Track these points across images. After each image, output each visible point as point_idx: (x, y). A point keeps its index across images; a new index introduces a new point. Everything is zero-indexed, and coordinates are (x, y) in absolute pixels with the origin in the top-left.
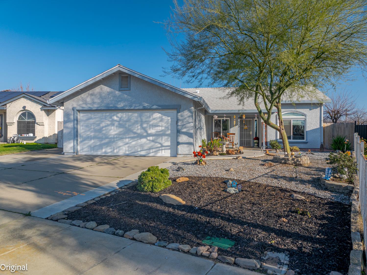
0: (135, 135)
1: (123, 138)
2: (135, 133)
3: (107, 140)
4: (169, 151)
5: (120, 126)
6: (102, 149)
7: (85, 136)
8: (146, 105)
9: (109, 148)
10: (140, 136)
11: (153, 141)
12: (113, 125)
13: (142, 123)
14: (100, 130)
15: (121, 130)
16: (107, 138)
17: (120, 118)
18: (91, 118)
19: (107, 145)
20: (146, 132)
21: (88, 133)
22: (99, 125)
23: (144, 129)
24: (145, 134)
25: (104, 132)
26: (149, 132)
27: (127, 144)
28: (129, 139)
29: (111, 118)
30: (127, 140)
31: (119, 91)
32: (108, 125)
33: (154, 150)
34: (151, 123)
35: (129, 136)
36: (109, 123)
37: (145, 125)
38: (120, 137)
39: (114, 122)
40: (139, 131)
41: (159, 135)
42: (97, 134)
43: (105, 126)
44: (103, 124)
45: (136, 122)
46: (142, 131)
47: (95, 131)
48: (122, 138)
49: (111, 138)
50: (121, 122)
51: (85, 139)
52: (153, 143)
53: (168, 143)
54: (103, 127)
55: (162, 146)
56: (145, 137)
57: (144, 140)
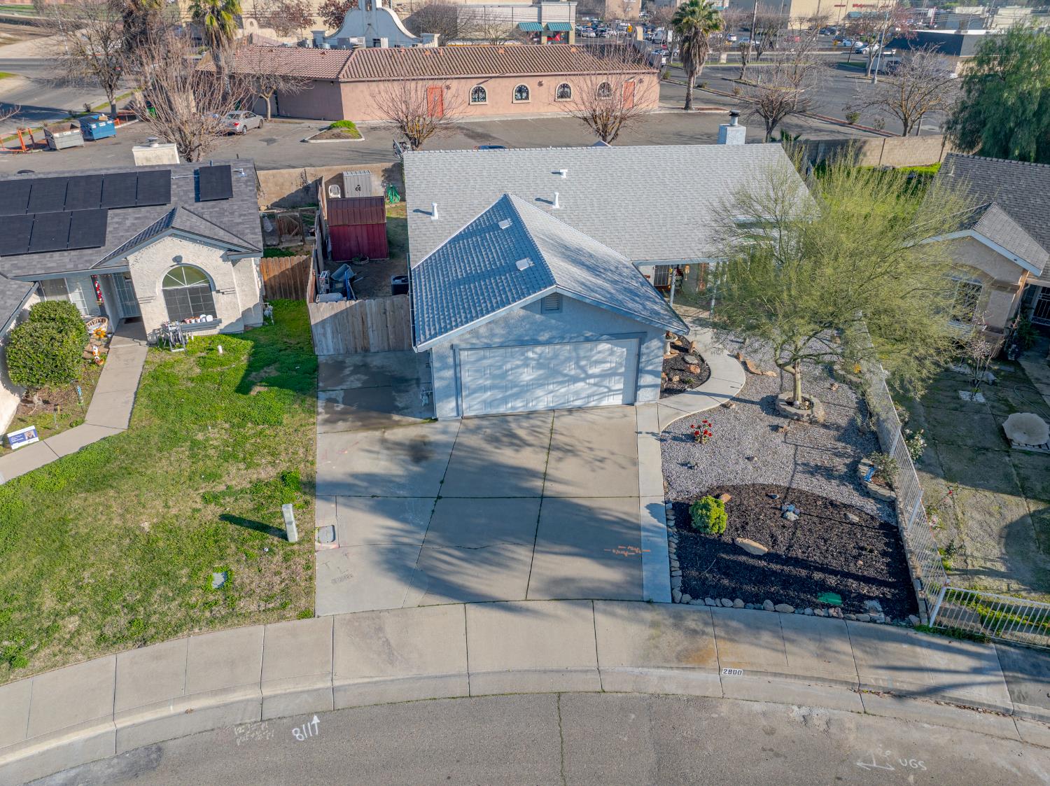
0: (566, 379)
1: (545, 385)
2: (566, 375)
3: (515, 390)
4: (621, 397)
5: (540, 366)
6: (507, 403)
7: (473, 386)
8: (588, 334)
9: (519, 401)
10: (575, 379)
11: (595, 385)
12: (527, 366)
13: (578, 359)
14: (503, 376)
15: (541, 372)
16: (516, 386)
17: (540, 355)
18: (484, 358)
19: (516, 396)
20: (585, 372)
21: (481, 381)
22: (501, 367)
23: (583, 369)
24: (583, 376)
25: (510, 378)
26: (590, 372)
27: (552, 392)
28: (555, 385)
29: (523, 354)
30: (551, 387)
31: (542, 313)
32: (518, 367)
33: (596, 398)
34: (594, 359)
35: (555, 381)
36: (519, 363)
37: (583, 363)
38: (539, 383)
39: (529, 362)
40: (573, 373)
41: (604, 375)
42: (497, 382)
43: (512, 369)
44: (509, 366)
45: (568, 359)
46: (579, 371)
47: (494, 377)
48: (542, 385)
49: (523, 385)
50: (541, 361)
51: (475, 391)
52: (595, 388)
53: (621, 386)
54: (507, 371)
55: (610, 390)
56: (583, 380)
57: (580, 385)
